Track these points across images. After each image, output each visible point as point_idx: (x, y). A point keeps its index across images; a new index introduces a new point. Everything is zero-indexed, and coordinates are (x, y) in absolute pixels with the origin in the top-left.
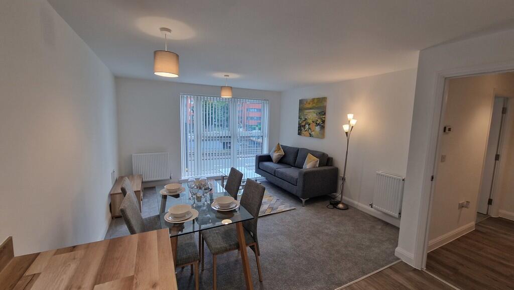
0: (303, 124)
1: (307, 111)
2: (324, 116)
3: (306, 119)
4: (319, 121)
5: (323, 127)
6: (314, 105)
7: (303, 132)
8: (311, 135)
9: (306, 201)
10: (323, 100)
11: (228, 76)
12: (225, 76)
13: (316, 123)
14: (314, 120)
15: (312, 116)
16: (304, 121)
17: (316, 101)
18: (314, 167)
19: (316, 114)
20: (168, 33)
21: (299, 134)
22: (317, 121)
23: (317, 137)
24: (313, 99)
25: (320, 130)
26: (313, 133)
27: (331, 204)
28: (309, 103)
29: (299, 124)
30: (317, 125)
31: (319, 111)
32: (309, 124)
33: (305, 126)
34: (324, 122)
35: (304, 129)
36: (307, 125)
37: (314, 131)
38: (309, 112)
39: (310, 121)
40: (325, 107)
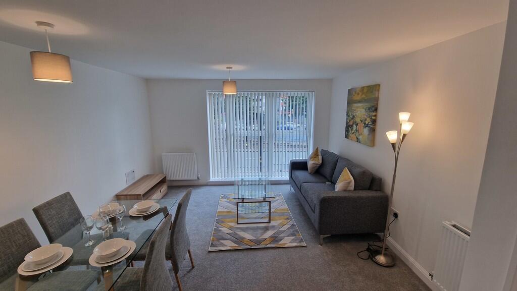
0: (351, 123)
1: (356, 105)
2: (374, 114)
3: (354, 116)
4: (368, 121)
5: (373, 131)
6: (363, 96)
7: (350, 135)
8: (358, 140)
9: (324, 239)
10: (375, 88)
11: (231, 68)
12: (228, 68)
13: (365, 123)
14: (363, 119)
15: (361, 112)
16: (352, 119)
17: (365, 90)
18: (345, 191)
19: (365, 109)
20: (48, 28)
21: (347, 136)
22: (366, 120)
23: (365, 144)
24: (363, 88)
25: (369, 135)
26: (360, 137)
27: (368, 250)
28: (358, 94)
29: (347, 123)
30: (366, 126)
31: (367, 105)
32: (357, 125)
33: (352, 126)
34: (374, 122)
35: (352, 130)
36: (354, 126)
37: (361, 134)
38: (357, 107)
39: (358, 120)
40: (377, 99)
